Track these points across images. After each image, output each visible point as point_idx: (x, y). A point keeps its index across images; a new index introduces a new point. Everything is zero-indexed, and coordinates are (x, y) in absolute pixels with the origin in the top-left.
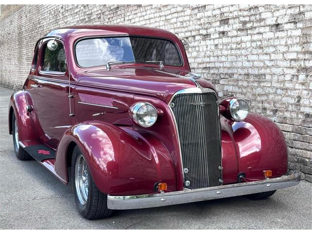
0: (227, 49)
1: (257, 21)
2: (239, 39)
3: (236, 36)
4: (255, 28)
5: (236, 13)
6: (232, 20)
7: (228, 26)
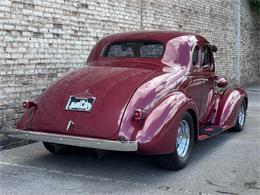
0: (62, 49)
1: (85, 32)
3: (70, 40)
4: (84, 36)
6: (65, 27)
7: (62, 31)
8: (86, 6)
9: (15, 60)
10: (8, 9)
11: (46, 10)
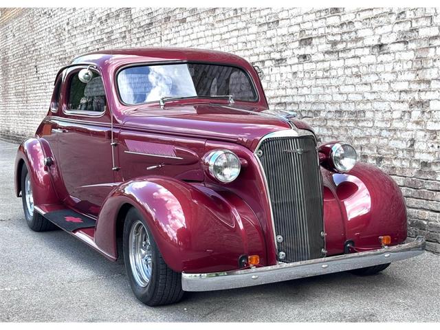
0: (309, 79)
1: (352, 41)
2: (326, 65)
3: (323, 61)
4: (350, 49)
5: (321, 31)
6: (317, 40)
7: (312, 48)
10: (254, 37)
11: (293, 21)
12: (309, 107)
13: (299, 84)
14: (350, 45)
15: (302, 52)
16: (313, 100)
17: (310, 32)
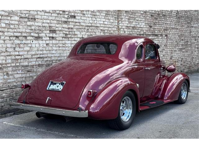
0: (56, 47)
2: (64, 42)
3: (62, 40)
4: (73, 38)
5: (60, 29)
6: (58, 32)
7: (56, 34)
8: (74, 17)
9: (21, 56)
10: (17, 23)
11: (44, 21)
12: (56, 58)
13: (50, 49)
14: (72, 36)
15: (51, 35)
16: (58, 55)
17: (55, 28)
